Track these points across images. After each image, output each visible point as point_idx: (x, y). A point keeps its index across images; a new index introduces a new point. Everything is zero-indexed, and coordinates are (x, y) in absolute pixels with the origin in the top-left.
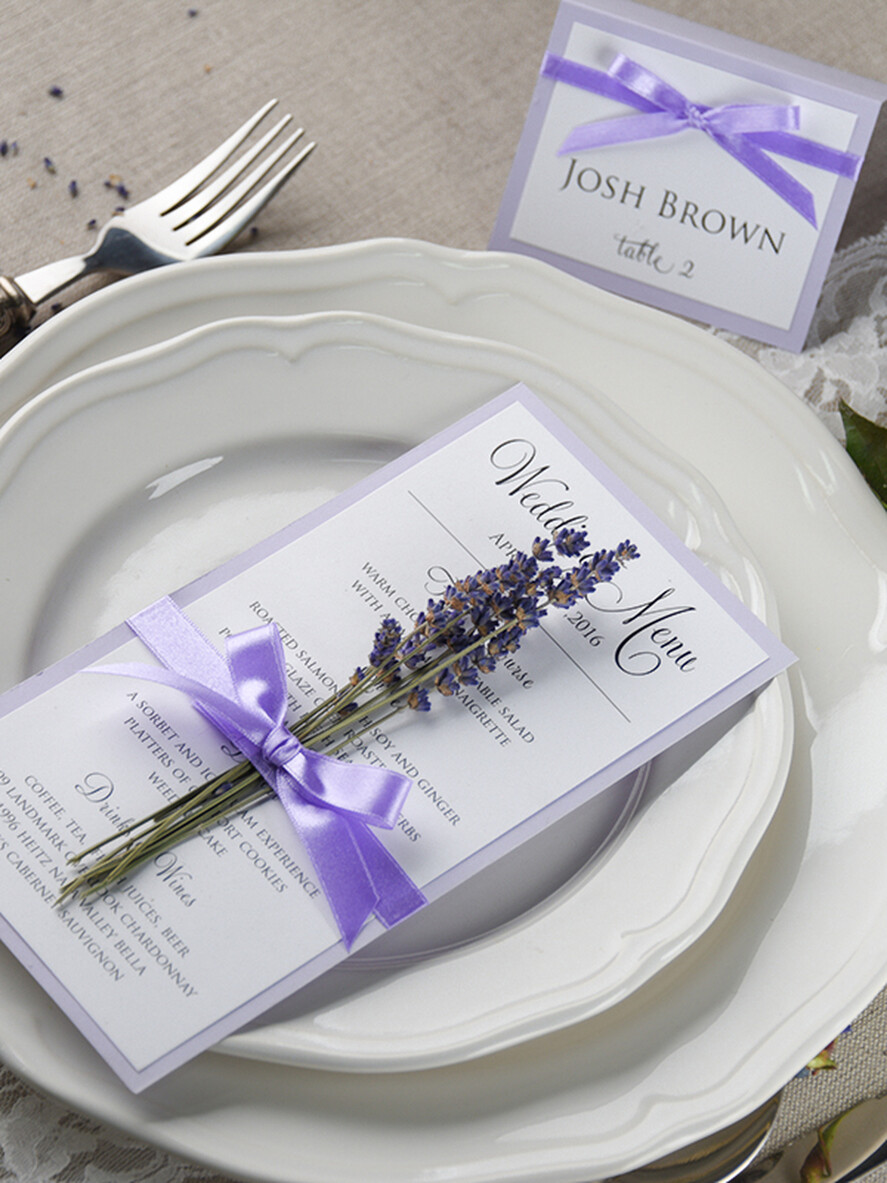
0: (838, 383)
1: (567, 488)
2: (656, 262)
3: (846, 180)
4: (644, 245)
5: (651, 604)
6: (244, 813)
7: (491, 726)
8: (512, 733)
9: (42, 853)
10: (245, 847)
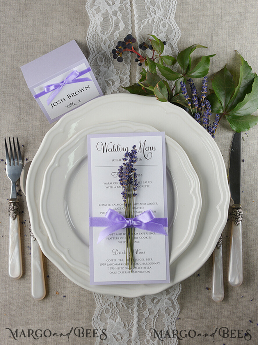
0: (110, 80)
2: (74, 104)
4: (71, 104)
6: (135, 234)
7: (145, 186)
8: (148, 184)
9: (121, 268)
10: (141, 238)
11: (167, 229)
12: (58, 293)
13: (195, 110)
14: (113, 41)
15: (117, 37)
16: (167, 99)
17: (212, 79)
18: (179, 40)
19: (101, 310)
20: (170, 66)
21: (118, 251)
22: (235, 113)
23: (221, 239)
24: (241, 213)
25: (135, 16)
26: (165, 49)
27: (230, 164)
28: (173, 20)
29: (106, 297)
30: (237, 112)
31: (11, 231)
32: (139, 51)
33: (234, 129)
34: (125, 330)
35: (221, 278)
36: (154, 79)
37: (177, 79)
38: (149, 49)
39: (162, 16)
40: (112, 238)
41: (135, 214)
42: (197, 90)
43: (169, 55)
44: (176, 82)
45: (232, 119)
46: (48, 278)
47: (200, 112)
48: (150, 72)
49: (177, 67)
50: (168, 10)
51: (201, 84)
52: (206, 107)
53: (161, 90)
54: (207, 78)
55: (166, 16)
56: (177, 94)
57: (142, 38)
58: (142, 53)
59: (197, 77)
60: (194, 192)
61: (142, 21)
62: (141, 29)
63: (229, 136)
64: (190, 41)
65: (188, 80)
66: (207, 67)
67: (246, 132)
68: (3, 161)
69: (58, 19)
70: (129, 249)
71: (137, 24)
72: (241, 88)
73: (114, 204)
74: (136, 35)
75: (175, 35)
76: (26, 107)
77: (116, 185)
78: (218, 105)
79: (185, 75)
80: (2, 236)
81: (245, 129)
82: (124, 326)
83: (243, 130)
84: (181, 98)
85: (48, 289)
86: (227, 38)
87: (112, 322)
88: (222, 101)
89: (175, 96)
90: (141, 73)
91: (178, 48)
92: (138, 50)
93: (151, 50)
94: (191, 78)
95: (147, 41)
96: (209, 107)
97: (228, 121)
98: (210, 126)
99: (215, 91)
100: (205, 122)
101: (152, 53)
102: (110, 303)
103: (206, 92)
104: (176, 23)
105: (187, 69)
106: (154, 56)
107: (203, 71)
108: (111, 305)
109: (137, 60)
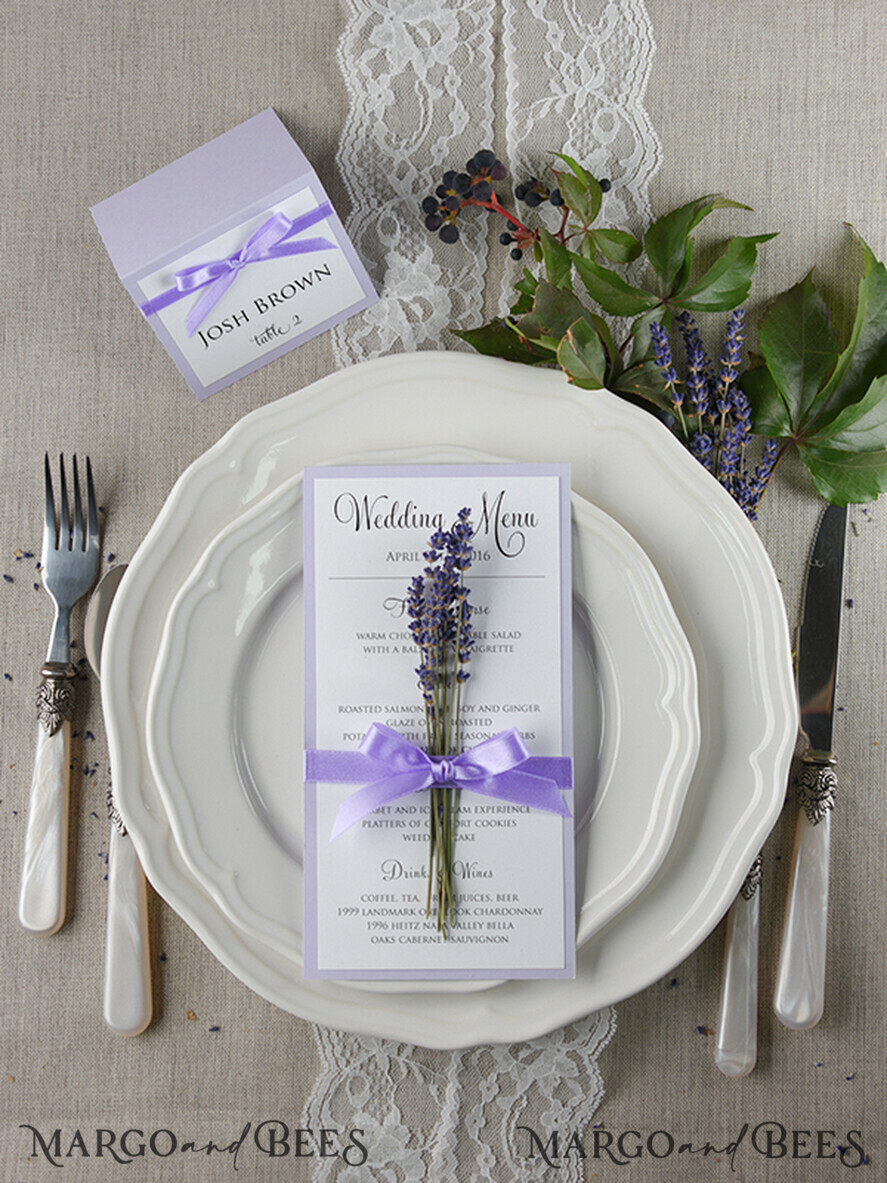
0: (416, 300)
1: (386, 497)
2: (279, 331)
3: (330, 217)
4: (267, 331)
5: (485, 511)
6: (459, 809)
7: (497, 649)
8: (509, 641)
9: (411, 924)
10: (479, 824)
11: (569, 796)
12: (194, 1014)
13: (695, 424)
14: (427, 169)
15: (442, 158)
16: (600, 378)
17: (759, 318)
18: (655, 177)
19: (337, 1083)
20: (618, 265)
21: (401, 866)
22: (831, 441)
23: (758, 867)
24: (831, 783)
25: (508, 87)
26: (604, 204)
27: (803, 612)
28: (640, 107)
29: (356, 1040)
30: (839, 436)
31: (39, 773)
32: (517, 206)
33: (826, 494)
34: (413, 1155)
35: (751, 998)
36: (560, 309)
37: (640, 313)
38: (548, 202)
39: (602, 89)
40: (381, 822)
41: (460, 741)
42: (705, 355)
43: (619, 228)
44: (636, 321)
45: (820, 460)
46: (162, 963)
47: (713, 431)
48: (547, 284)
49: (642, 269)
50: (623, 72)
51: (721, 332)
52: (735, 412)
53: (582, 351)
54: (742, 316)
55: (615, 90)
56: (636, 364)
57: (529, 165)
58: (526, 215)
59: (711, 308)
60: (675, 702)
61: (532, 107)
62: (526, 131)
63: (807, 516)
64: (693, 184)
65: (677, 318)
66: (746, 276)
67: (864, 506)
68: (32, 559)
69: (244, 81)
70: (438, 862)
71: (515, 112)
72: (857, 354)
73: (390, 708)
74: (508, 152)
75: (643, 158)
76: (118, 377)
77: (400, 643)
78: (776, 410)
79: (670, 300)
80: (15, 813)
81: (864, 497)
82: (410, 1142)
83: (856, 497)
84: (648, 379)
85: (162, 1001)
86: (821, 181)
87: (369, 1124)
88: (790, 395)
89: (631, 371)
90: (517, 287)
91: (649, 205)
92: (514, 204)
93: (555, 208)
94: (689, 312)
95: (544, 173)
96: (742, 413)
97: (805, 465)
98: (744, 481)
99: (768, 359)
100: (727, 465)
101: (561, 218)
102: (366, 1059)
103: (738, 363)
104: (647, 119)
105: (676, 278)
106: (566, 228)
107: (730, 290)
108: (372, 1067)
109: (506, 239)
